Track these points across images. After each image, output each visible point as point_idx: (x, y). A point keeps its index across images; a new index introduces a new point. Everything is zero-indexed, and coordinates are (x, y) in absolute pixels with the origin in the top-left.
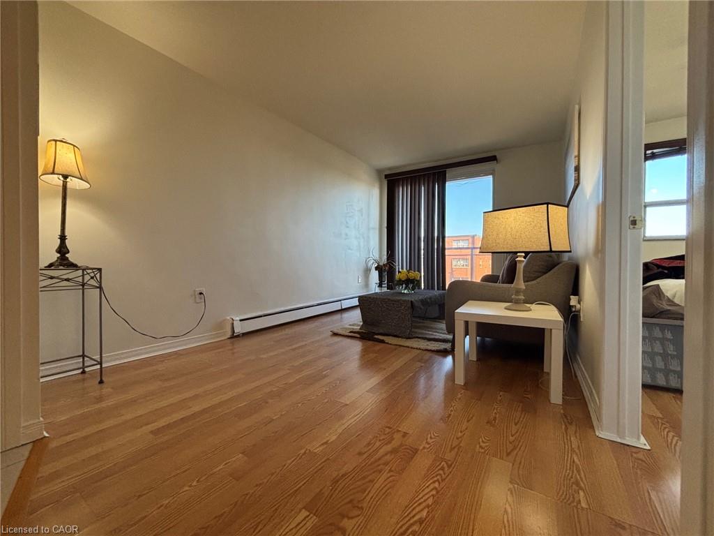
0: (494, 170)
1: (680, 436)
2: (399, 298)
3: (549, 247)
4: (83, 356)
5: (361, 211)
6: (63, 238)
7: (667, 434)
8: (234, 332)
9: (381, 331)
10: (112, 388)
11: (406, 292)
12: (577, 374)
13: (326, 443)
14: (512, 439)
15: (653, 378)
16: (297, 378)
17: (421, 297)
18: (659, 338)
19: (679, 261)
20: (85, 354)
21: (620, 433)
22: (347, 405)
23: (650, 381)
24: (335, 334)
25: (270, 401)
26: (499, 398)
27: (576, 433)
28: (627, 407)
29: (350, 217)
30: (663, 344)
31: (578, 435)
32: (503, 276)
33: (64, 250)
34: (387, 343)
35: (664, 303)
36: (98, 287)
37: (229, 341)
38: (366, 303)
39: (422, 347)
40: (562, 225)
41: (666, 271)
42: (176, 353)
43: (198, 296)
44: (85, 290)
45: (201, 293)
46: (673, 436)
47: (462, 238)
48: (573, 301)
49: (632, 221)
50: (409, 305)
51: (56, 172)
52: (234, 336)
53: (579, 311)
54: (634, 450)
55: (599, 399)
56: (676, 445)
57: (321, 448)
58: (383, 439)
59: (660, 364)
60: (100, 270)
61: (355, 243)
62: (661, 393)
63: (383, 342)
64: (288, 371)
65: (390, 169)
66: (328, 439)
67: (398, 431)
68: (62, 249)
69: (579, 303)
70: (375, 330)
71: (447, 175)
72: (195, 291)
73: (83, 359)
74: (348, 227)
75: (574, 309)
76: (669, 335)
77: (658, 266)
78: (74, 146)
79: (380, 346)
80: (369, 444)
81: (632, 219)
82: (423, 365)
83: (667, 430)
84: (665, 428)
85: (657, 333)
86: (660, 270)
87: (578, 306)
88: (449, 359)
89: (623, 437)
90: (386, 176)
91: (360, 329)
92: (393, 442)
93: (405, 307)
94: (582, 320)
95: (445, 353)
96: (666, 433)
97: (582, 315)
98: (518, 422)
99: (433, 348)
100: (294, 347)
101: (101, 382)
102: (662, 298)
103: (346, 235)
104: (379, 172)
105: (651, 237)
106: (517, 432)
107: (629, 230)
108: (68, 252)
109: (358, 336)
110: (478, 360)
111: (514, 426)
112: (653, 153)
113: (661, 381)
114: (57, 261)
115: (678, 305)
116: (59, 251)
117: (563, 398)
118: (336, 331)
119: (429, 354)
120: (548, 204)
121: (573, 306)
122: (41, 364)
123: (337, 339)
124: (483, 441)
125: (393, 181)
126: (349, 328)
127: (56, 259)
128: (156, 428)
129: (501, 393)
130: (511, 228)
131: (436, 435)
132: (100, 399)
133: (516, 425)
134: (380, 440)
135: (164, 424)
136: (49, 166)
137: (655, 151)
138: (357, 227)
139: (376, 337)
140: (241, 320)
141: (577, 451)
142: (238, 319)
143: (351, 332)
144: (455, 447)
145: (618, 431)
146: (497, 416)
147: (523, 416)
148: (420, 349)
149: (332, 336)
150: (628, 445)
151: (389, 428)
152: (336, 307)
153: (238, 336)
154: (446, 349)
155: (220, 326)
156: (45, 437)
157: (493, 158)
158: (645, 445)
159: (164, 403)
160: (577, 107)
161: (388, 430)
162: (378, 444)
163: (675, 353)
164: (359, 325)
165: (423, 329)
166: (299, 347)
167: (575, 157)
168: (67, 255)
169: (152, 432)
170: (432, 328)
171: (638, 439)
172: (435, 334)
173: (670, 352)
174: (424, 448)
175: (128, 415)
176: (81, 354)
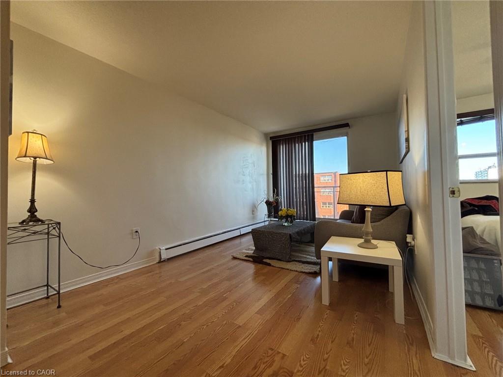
0: (347, 133)
1: (497, 356)
2: (280, 232)
3: (389, 203)
4: (47, 285)
5: (253, 163)
6: (33, 201)
7: (488, 355)
8: (161, 258)
9: (268, 255)
10: (66, 313)
11: (286, 224)
12: (415, 294)
13: (222, 367)
14: (366, 360)
15: (473, 299)
16: (205, 300)
17: (297, 230)
18: (475, 268)
19: (486, 201)
20: (49, 284)
21: (450, 354)
22: (240, 326)
23: (470, 302)
24: (235, 258)
25: (183, 323)
26: (356, 318)
27: (416, 354)
28: (455, 328)
29: (245, 168)
30: (479, 273)
31: (418, 356)
32: (356, 212)
33: (34, 210)
34: (273, 266)
35: (478, 241)
36: (58, 237)
37: (157, 265)
38: (256, 234)
39: (299, 270)
40: (398, 185)
41: (476, 209)
42: (117, 277)
43: (134, 234)
44: (50, 239)
45: (137, 232)
46: (493, 356)
47: (328, 174)
48: (409, 238)
49: (451, 191)
50: (288, 237)
51: (27, 155)
52: (160, 262)
53: (414, 246)
54: (463, 371)
55: (433, 322)
56: (495, 365)
57: (219, 372)
58: (267, 362)
59: (477, 289)
60: (59, 223)
61: (250, 186)
62: (479, 312)
63: (269, 265)
64: (199, 294)
65: (274, 133)
66: (224, 362)
67: (279, 353)
68: (32, 210)
69: (414, 240)
70: (265, 254)
71: (314, 137)
72: (132, 230)
73: (48, 287)
74: (244, 175)
75: (410, 245)
76: (482, 266)
77: (471, 205)
78: (42, 135)
79: (267, 268)
80: (255, 368)
81: (451, 189)
82: (299, 286)
83: (487, 349)
84: (485, 348)
85: (474, 264)
86: (472, 207)
87: (413, 243)
88: (319, 279)
89: (453, 358)
90: (271, 138)
91: (253, 253)
92: (274, 365)
93: (285, 238)
94: (416, 253)
95: (316, 274)
96: (486, 353)
97: (416, 249)
98: (371, 342)
99: (307, 271)
100: (205, 270)
101: (59, 307)
102: (476, 238)
103: (243, 181)
104: (266, 135)
105: (463, 180)
106: (370, 354)
107: (449, 198)
108: (37, 211)
109: (252, 260)
110: (339, 281)
111: (367, 347)
112: (461, 121)
113: (479, 302)
114: (28, 218)
115: (488, 243)
116: (29, 211)
117: (405, 318)
118: (235, 255)
119: (304, 276)
120: (387, 171)
121: (409, 242)
122: (8, 296)
123: (236, 262)
124: (344, 363)
125: (276, 142)
126: (245, 253)
127: (27, 217)
128: (93, 353)
129: (357, 313)
130: (361, 187)
131: (307, 356)
132: (56, 323)
133: (369, 345)
134: (264, 363)
135: (100, 349)
136: (23, 151)
137: (463, 119)
138: (251, 175)
139: (265, 260)
140: (166, 249)
141: (418, 373)
142: (164, 248)
143: (246, 256)
144: (322, 370)
145: (449, 353)
146: (355, 336)
147: (374, 336)
148: (296, 271)
149: (232, 259)
150: (458, 366)
151: (272, 349)
152: (237, 233)
153: (164, 261)
154: (316, 271)
155: (151, 254)
156: (9, 364)
157: (347, 125)
158: (471, 366)
159: (102, 328)
160: (405, 96)
161: (270, 352)
162: (263, 366)
163: (489, 280)
164: (252, 250)
165: (300, 253)
166: (208, 271)
167: (405, 131)
168: (36, 214)
169: (90, 357)
170: (306, 251)
171: (465, 360)
172: (308, 257)
173: (484, 280)
174: (298, 371)
175: (75, 340)
176: (46, 284)
